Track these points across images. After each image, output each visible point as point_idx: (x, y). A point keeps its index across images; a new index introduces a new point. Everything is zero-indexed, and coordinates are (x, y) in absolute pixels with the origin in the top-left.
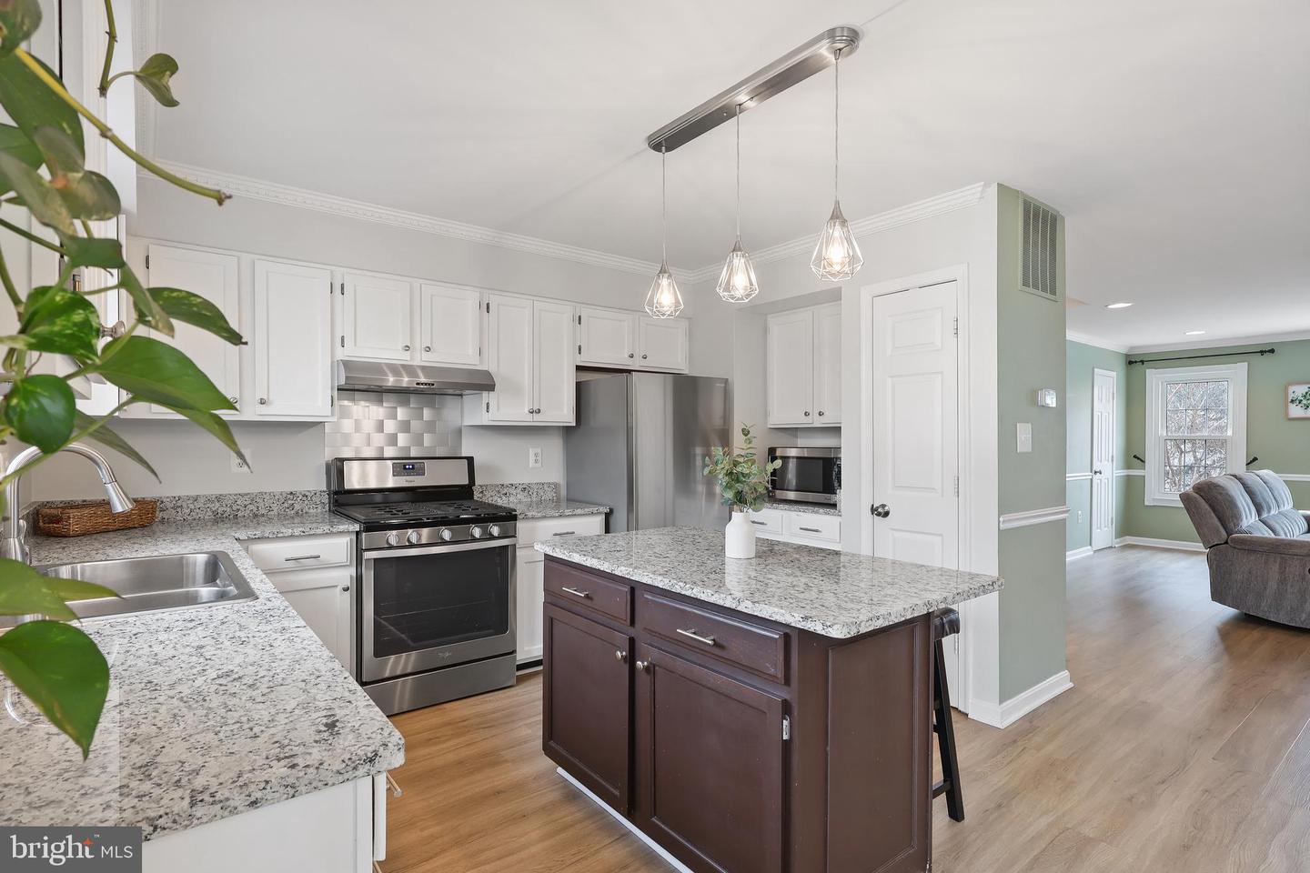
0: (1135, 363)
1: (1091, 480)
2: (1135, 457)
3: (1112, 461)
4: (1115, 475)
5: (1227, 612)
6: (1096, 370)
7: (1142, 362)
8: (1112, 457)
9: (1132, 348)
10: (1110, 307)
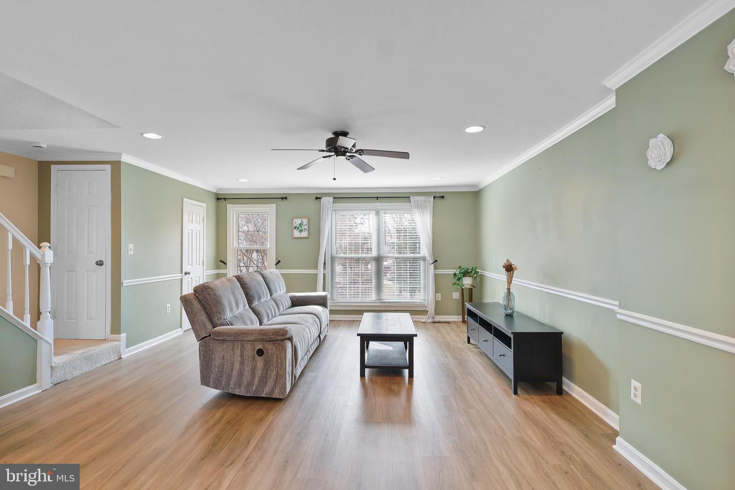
0: (221, 199)
1: (182, 279)
2: (221, 261)
3: (203, 264)
4: (205, 274)
5: (213, 392)
6: (184, 199)
7: (225, 199)
8: (203, 261)
9: (218, 189)
10: (146, 135)
